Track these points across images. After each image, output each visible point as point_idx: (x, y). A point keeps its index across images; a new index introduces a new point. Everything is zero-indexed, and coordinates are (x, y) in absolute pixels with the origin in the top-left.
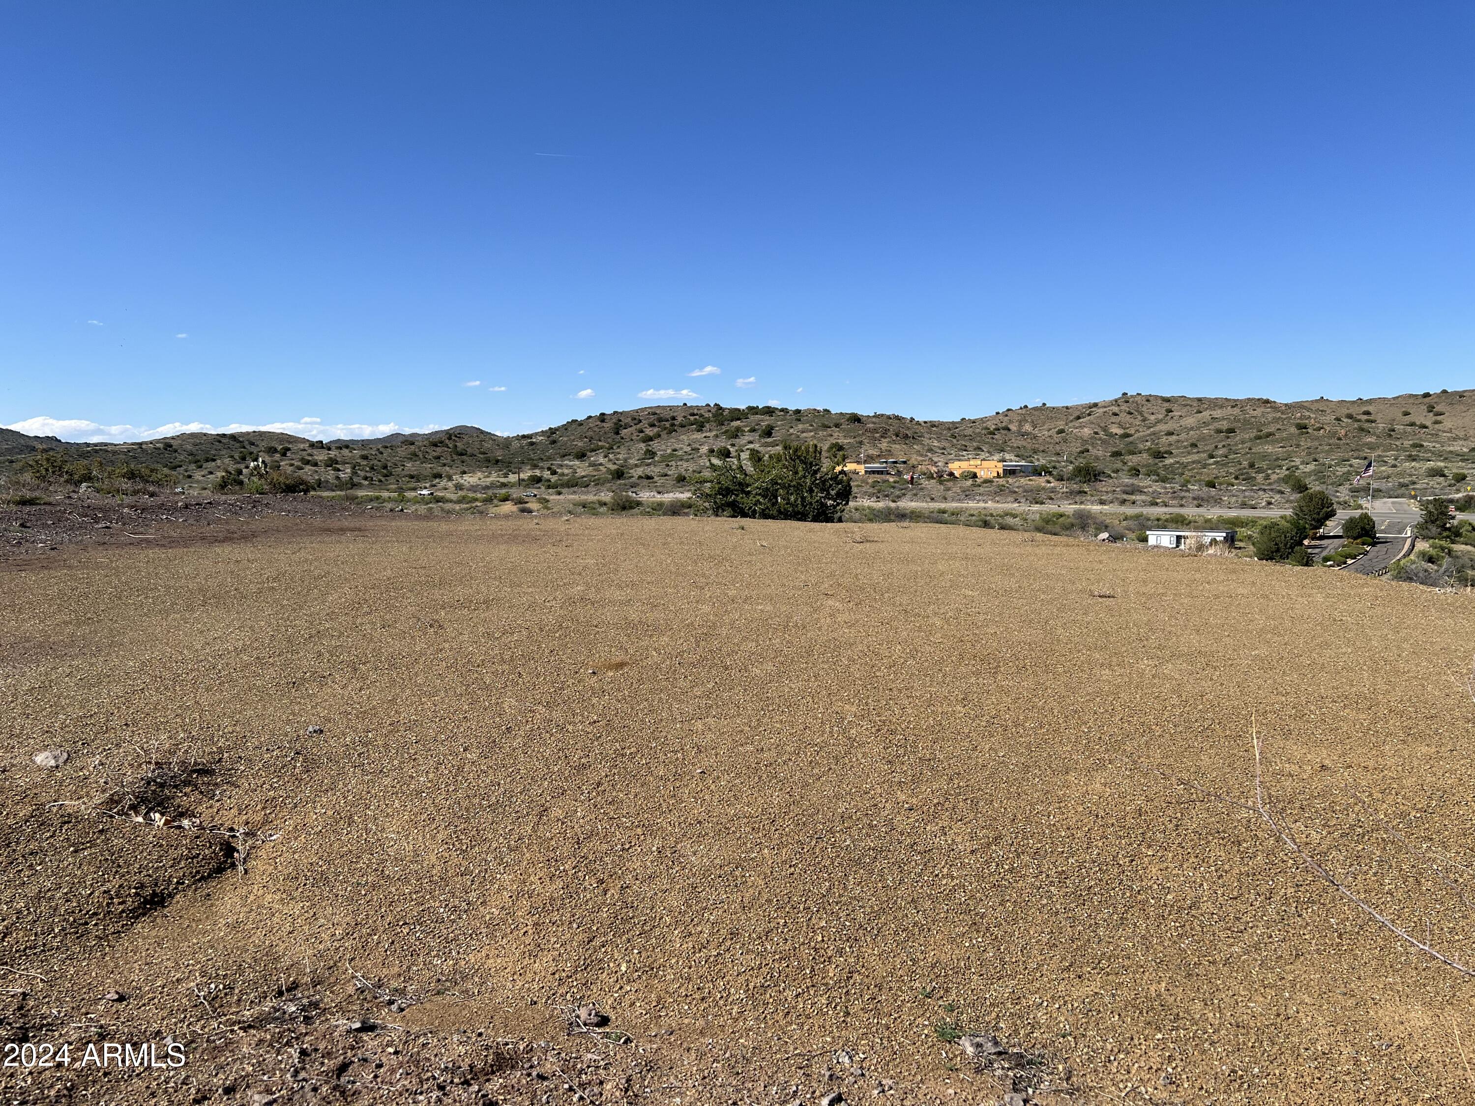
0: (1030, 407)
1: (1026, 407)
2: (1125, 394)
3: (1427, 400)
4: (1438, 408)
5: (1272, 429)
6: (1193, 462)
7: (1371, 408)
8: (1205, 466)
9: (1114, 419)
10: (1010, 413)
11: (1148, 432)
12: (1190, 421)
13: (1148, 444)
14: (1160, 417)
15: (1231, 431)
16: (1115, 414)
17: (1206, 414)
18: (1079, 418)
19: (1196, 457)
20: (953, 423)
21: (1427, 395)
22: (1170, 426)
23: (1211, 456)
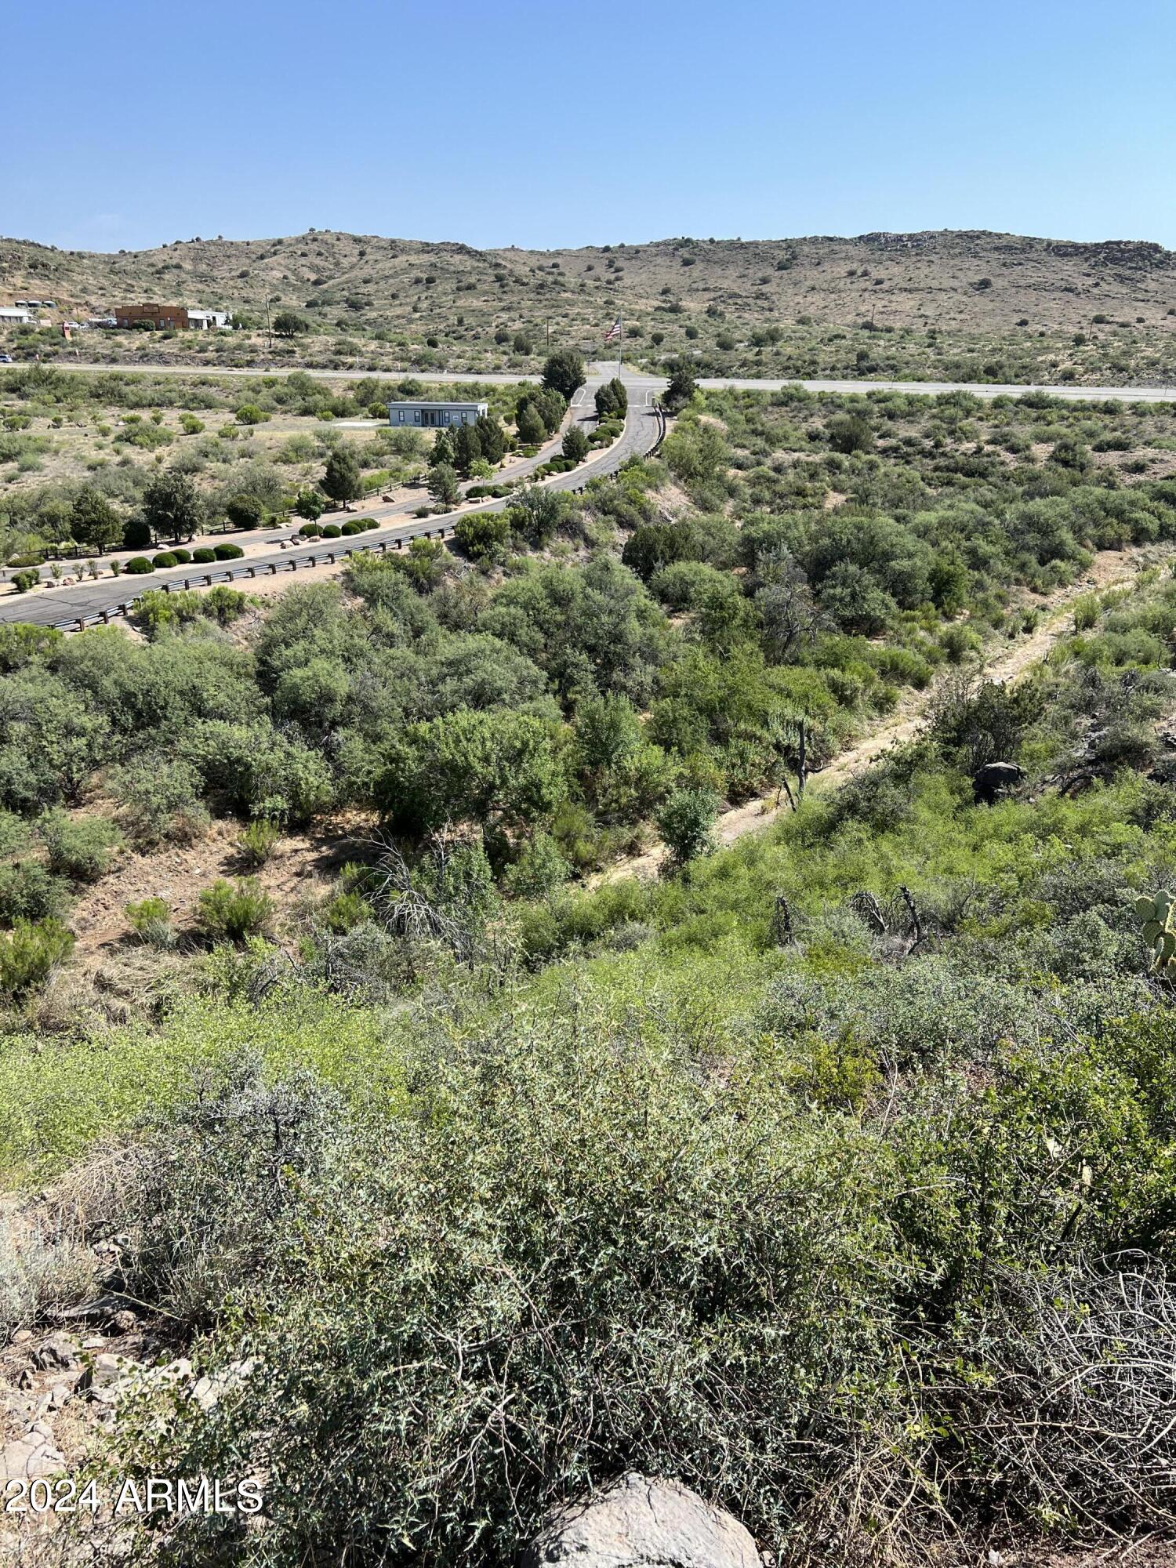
0: (204, 239)
1: (198, 239)
2: (312, 230)
3: (607, 255)
4: (618, 264)
5: (473, 280)
6: (398, 317)
7: (559, 261)
8: (411, 321)
9: (303, 261)
10: (179, 246)
11: (343, 278)
12: (386, 266)
13: (345, 293)
14: (355, 260)
15: (430, 280)
16: (304, 255)
17: (402, 260)
18: (262, 257)
19: (399, 311)
20: (109, 256)
21: (607, 249)
22: (367, 271)
23: (415, 310)
